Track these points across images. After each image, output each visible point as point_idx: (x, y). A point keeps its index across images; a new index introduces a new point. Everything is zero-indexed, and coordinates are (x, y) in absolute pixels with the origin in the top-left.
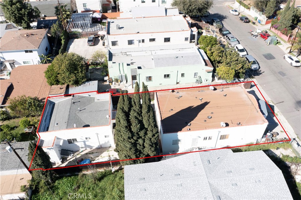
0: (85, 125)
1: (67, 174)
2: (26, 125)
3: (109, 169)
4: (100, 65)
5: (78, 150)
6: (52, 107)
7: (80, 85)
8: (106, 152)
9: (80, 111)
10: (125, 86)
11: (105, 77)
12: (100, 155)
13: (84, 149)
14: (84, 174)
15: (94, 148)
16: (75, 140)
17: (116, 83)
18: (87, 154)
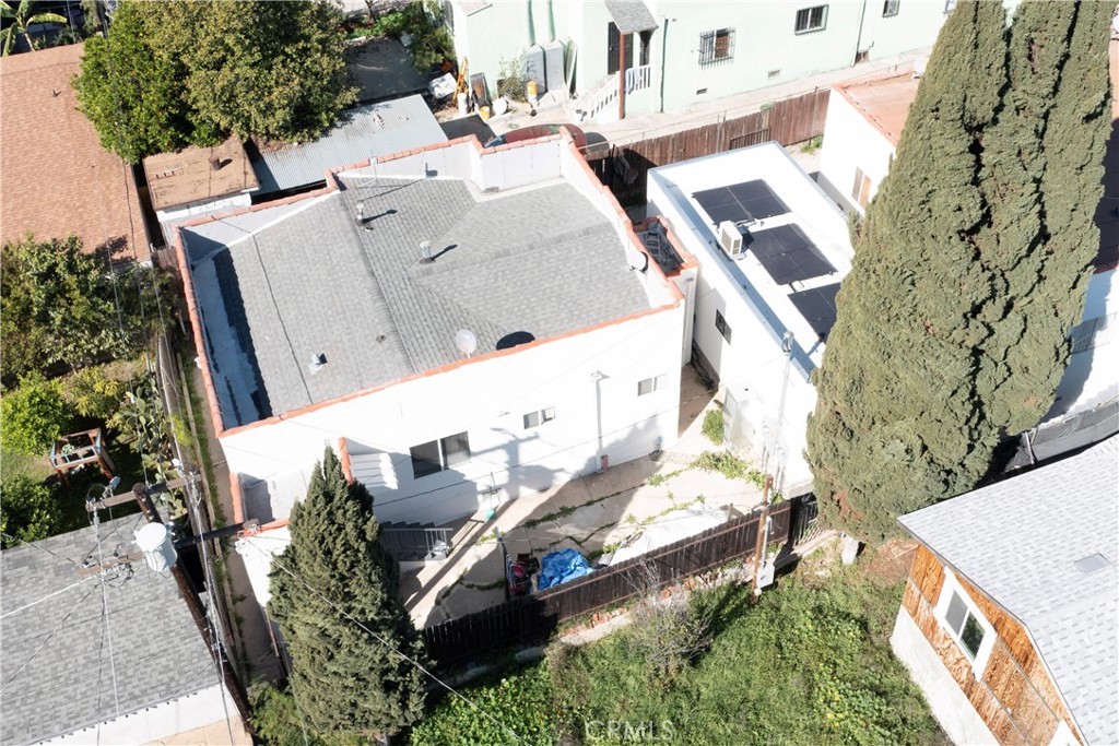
0: (503, 336)
1: (466, 670)
2: (47, 425)
3: (718, 582)
4: (365, 26)
5: (463, 510)
6: (219, 275)
7: (325, 132)
8: (647, 487)
9: (433, 259)
10: (579, 111)
11: (435, 82)
12: (623, 511)
13: (504, 497)
14: (572, 652)
15: (562, 480)
16: (455, 445)
17: (514, 104)
18: (530, 523)
